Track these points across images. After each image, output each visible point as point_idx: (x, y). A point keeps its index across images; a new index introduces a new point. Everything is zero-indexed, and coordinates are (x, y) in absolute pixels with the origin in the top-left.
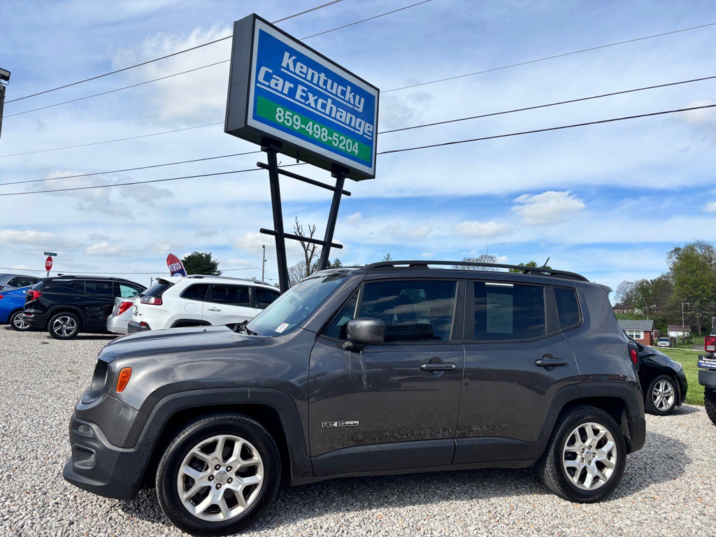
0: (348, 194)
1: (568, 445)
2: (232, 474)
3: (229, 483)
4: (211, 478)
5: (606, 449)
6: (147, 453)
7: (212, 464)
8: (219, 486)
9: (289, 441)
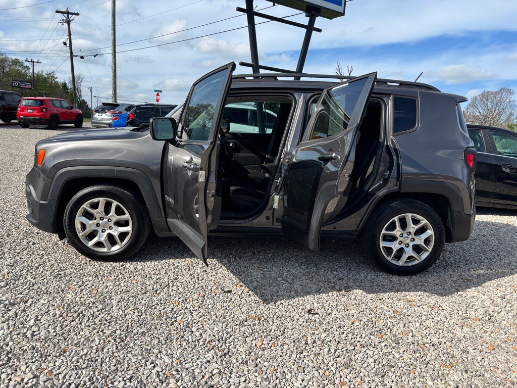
0: (320, 30)
1: (387, 230)
2: (112, 224)
3: (110, 229)
4: (98, 225)
5: (424, 236)
6: (54, 205)
7: (98, 216)
8: (104, 231)
9: (148, 207)
